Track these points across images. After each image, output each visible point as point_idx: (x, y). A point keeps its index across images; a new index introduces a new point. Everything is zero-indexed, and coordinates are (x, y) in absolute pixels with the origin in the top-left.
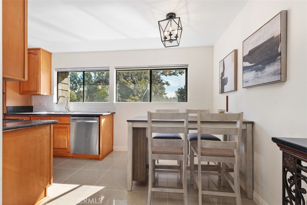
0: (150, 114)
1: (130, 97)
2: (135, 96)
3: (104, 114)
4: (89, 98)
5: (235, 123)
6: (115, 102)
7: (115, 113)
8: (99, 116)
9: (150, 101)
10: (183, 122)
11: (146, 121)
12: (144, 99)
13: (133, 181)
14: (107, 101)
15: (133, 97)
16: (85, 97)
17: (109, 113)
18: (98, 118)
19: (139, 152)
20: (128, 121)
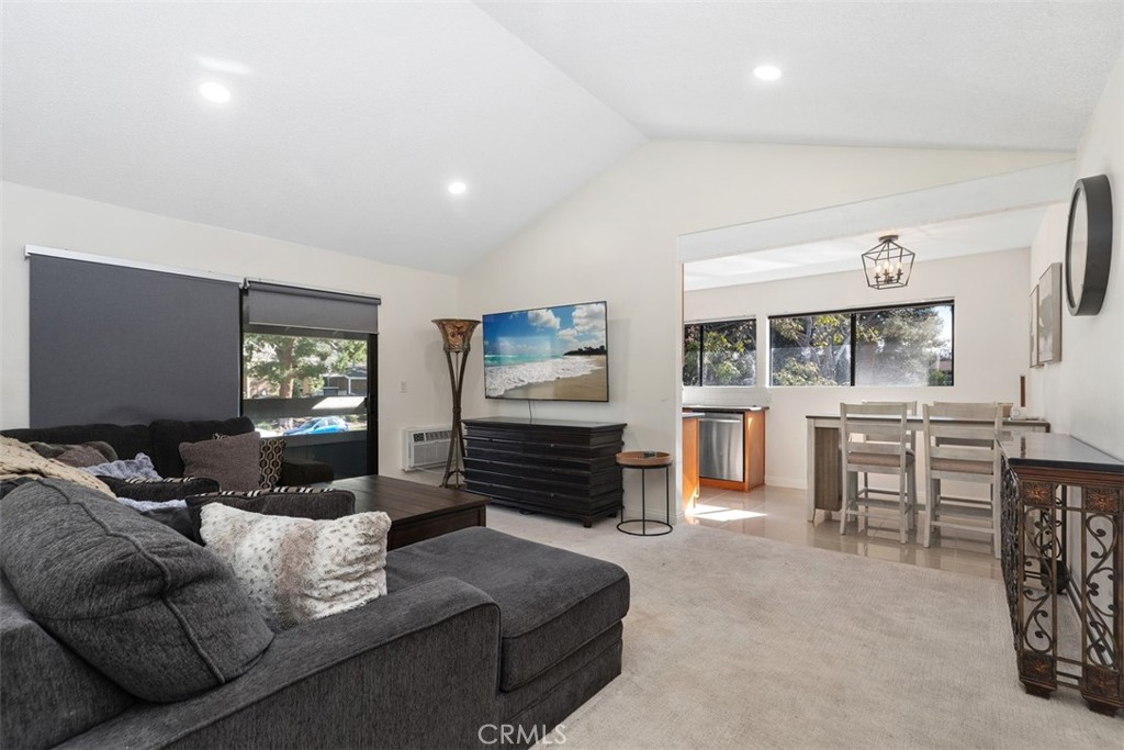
0: (844, 407)
1: (787, 366)
2: (803, 363)
3: (753, 409)
4: (712, 378)
5: (993, 423)
6: (767, 386)
7: (768, 408)
8: (742, 412)
9: (853, 384)
10: (899, 420)
11: (838, 418)
12: (839, 378)
13: (817, 510)
14: (750, 384)
15: (799, 367)
16: (704, 376)
17: (759, 408)
18: (741, 416)
19: (826, 465)
20: (807, 417)
